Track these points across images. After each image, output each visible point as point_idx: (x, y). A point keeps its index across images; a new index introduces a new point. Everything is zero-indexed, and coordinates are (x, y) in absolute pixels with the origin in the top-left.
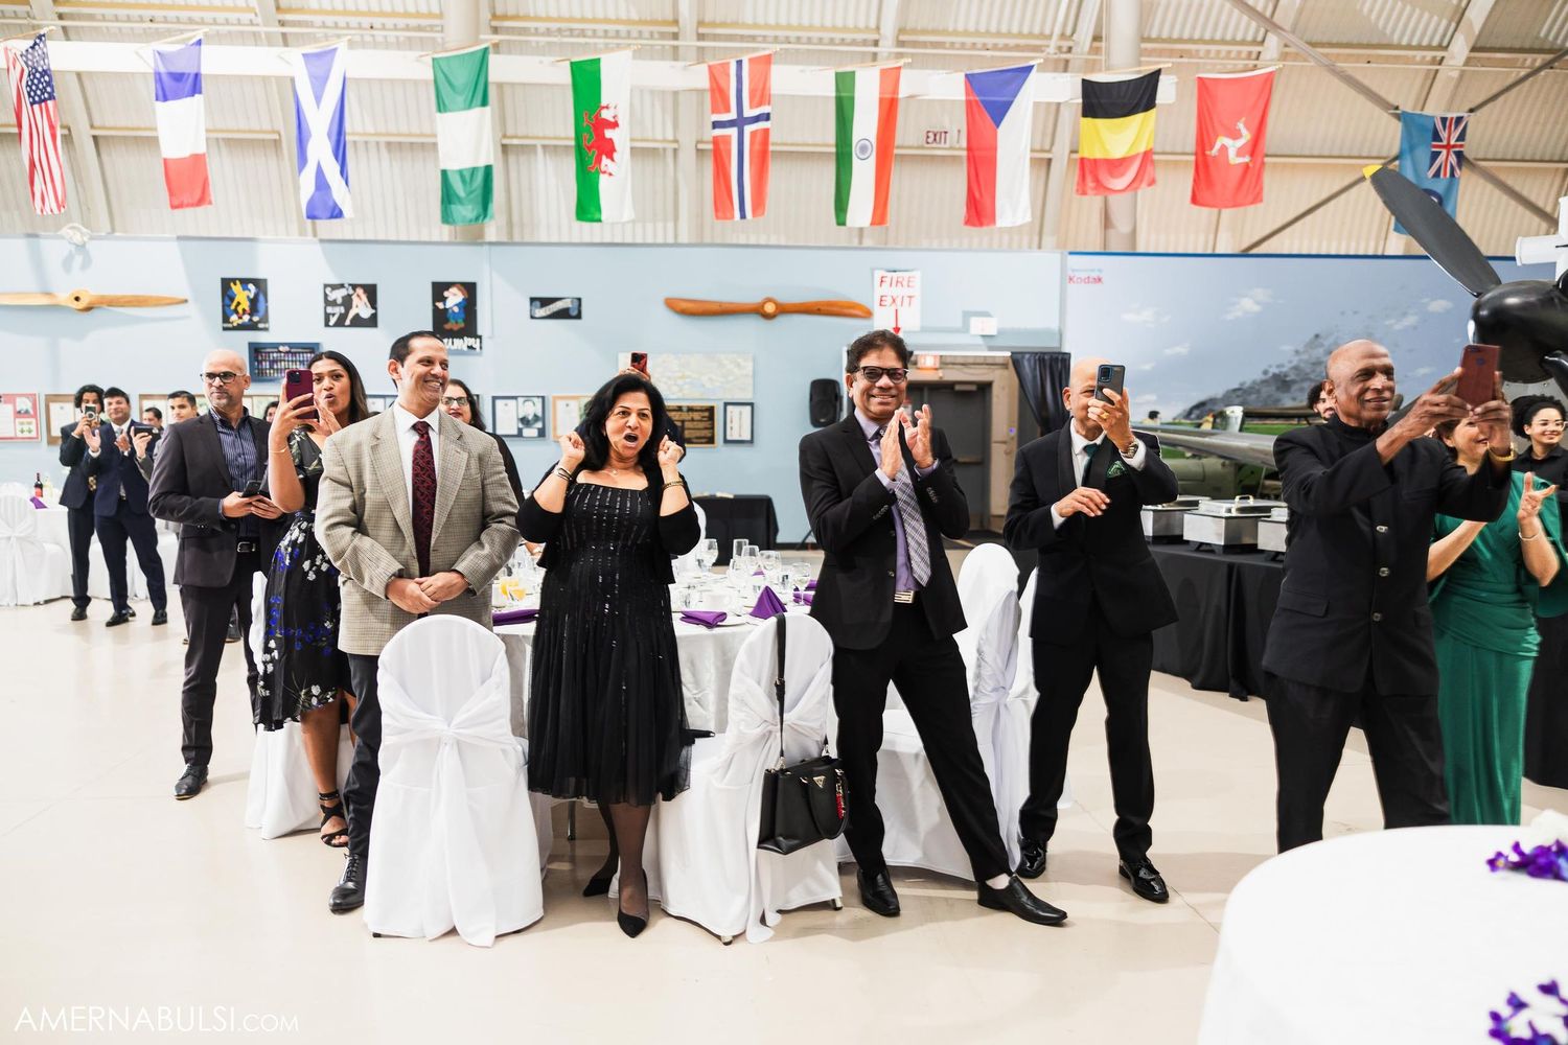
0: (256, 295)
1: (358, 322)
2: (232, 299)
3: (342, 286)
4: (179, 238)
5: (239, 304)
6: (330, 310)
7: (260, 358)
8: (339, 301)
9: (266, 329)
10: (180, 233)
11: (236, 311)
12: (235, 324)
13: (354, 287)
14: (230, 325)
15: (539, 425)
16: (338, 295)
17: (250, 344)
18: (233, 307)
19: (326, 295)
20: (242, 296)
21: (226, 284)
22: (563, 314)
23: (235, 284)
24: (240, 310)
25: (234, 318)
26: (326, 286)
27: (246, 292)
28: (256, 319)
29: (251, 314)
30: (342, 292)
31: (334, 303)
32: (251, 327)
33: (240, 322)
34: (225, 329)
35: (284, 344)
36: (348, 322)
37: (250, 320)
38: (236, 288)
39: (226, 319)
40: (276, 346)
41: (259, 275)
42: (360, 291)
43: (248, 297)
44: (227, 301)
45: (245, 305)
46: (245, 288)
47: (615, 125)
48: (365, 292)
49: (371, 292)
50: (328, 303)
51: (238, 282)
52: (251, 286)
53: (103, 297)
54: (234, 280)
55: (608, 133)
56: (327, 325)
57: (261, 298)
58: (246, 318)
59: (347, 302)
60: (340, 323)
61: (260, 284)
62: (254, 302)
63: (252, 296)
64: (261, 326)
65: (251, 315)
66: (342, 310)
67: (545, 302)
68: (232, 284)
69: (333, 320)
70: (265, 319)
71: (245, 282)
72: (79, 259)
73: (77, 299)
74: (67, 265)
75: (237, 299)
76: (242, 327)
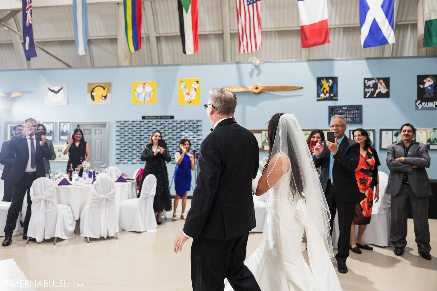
0: (333, 85)
1: (380, 95)
2: (322, 87)
3: (372, 79)
5: (324, 89)
6: (366, 90)
7: (333, 113)
8: (371, 86)
9: (336, 100)
11: (323, 92)
12: (322, 98)
13: (379, 79)
14: (320, 98)
16: (371, 83)
17: (329, 107)
18: (322, 90)
19: (365, 84)
20: (326, 85)
21: (319, 80)
23: (323, 80)
24: (325, 91)
25: (322, 95)
26: (365, 79)
27: (328, 84)
28: (332, 95)
30: (374, 82)
31: (369, 87)
32: (330, 99)
33: (325, 97)
34: (318, 100)
35: (345, 106)
36: (375, 95)
37: (329, 96)
38: (324, 82)
39: (318, 95)
40: (341, 107)
41: (335, 76)
42: (381, 81)
43: (329, 85)
44: (319, 88)
45: (327, 89)
46: (328, 82)
48: (384, 81)
49: (387, 81)
50: (366, 87)
51: (324, 79)
52: (330, 81)
53: (267, 87)
54: (323, 78)
56: (365, 97)
57: (335, 85)
58: (328, 95)
59: (375, 86)
60: (371, 96)
62: (331, 88)
63: (330, 85)
64: (334, 98)
65: (330, 93)
66: (373, 90)
68: (322, 80)
69: (368, 95)
70: (336, 95)
71: (327, 79)
72: (256, 72)
73: (257, 88)
74: (251, 74)
75: (324, 86)
76: (325, 99)
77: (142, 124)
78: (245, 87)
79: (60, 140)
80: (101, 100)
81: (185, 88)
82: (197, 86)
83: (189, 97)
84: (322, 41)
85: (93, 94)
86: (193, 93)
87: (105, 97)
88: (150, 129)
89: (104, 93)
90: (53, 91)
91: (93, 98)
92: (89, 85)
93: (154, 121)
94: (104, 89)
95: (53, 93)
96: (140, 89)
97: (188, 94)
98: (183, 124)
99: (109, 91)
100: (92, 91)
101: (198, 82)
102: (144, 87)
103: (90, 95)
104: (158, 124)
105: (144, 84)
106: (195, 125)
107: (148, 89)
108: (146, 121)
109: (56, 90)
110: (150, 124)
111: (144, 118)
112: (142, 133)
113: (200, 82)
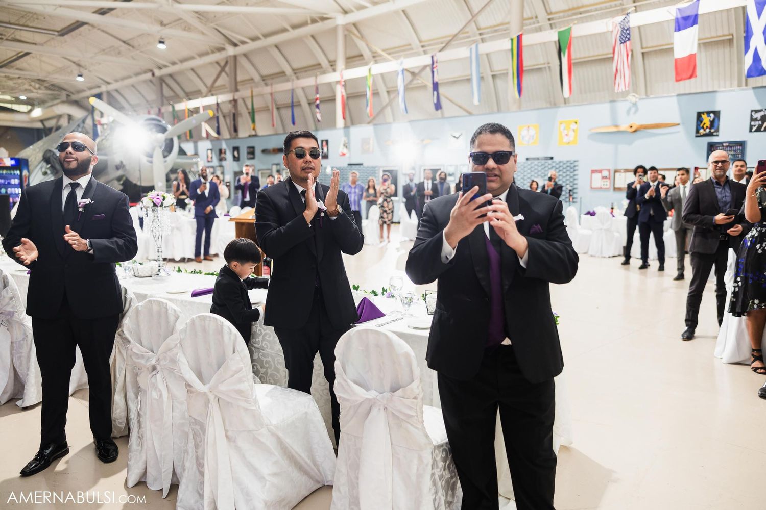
0: (714, 119)
2: (701, 122)
3: (761, 110)
4: (679, 95)
5: (705, 124)
6: (753, 123)
7: (712, 150)
8: (759, 118)
9: (717, 135)
10: (678, 93)
11: (703, 128)
12: (702, 134)
14: (699, 135)
16: (758, 115)
17: (708, 143)
18: (701, 126)
19: (752, 116)
20: (707, 120)
21: (699, 115)
23: (704, 114)
24: (705, 127)
25: (702, 131)
26: (752, 111)
27: (709, 118)
28: (712, 130)
29: (711, 128)
30: (761, 114)
31: (756, 120)
32: (710, 134)
33: (704, 132)
34: (697, 136)
35: (726, 142)
36: (762, 129)
37: (710, 131)
38: (704, 116)
39: (697, 131)
40: (722, 143)
41: (717, 109)
43: (710, 120)
44: (699, 123)
45: (708, 124)
46: (709, 116)
50: (752, 120)
51: (705, 114)
52: (712, 115)
53: (642, 125)
54: (703, 113)
56: (751, 131)
57: (716, 120)
58: (708, 131)
60: (758, 130)
61: (717, 114)
62: (712, 123)
63: (712, 119)
64: (715, 134)
66: (760, 123)
68: (702, 115)
69: (754, 129)
70: (717, 130)
71: (708, 113)
72: (633, 109)
73: (631, 127)
74: (628, 112)
75: (704, 121)
76: (705, 135)
77: (526, 165)
78: (617, 126)
81: (564, 129)
82: (575, 127)
83: (567, 138)
84: (690, 74)
86: (572, 134)
88: (533, 169)
90: (455, 137)
93: (536, 162)
95: (455, 139)
96: (524, 132)
97: (567, 135)
98: (561, 164)
101: (576, 123)
102: (528, 130)
104: (540, 164)
105: (528, 127)
106: (572, 166)
107: (532, 132)
108: (529, 162)
109: (457, 135)
110: (533, 165)
111: (527, 159)
112: (526, 174)
113: (578, 123)
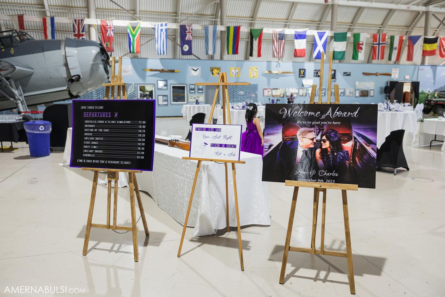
0: (304, 72)
10: (293, 61)
15: (343, 93)
20: (302, 72)
21: (300, 70)
22: (348, 75)
25: (301, 76)
36: (317, 76)
38: (301, 70)
39: (299, 76)
41: (305, 68)
42: (319, 71)
44: (300, 73)
45: (302, 73)
46: (303, 70)
47: (362, 44)
50: (315, 73)
53: (283, 72)
55: (361, 46)
56: (314, 76)
58: (302, 76)
59: (317, 73)
60: (316, 76)
61: (305, 70)
67: (346, 73)
69: (315, 76)
70: (305, 76)
71: (303, 69)
72: (278, 66)
73: (279, 72)
74: (277, 66)
79: (198, 92)
80: (216, 75)
81: (252, 71)
82: (256, 70)
83: (253, 74)
84: (303, 56)
85: (213, 72)
86: (255, 73)
87: (218, 73)
88: (238, 88)
89: (218, 71)
90: (194, 70)
91: (213, 74)
92: (211, 68)
94: (218, 70)
96: (233, 71)
97: (253, 73)
98: (251, 86)
99: (220, 71)
100: (212, 71)
101: (257, 68)
103: (211, 72)
105: (235, 69)
106: (256, 86)
109: (195, 69)
112: (234, 89)
113: (258, 68)
